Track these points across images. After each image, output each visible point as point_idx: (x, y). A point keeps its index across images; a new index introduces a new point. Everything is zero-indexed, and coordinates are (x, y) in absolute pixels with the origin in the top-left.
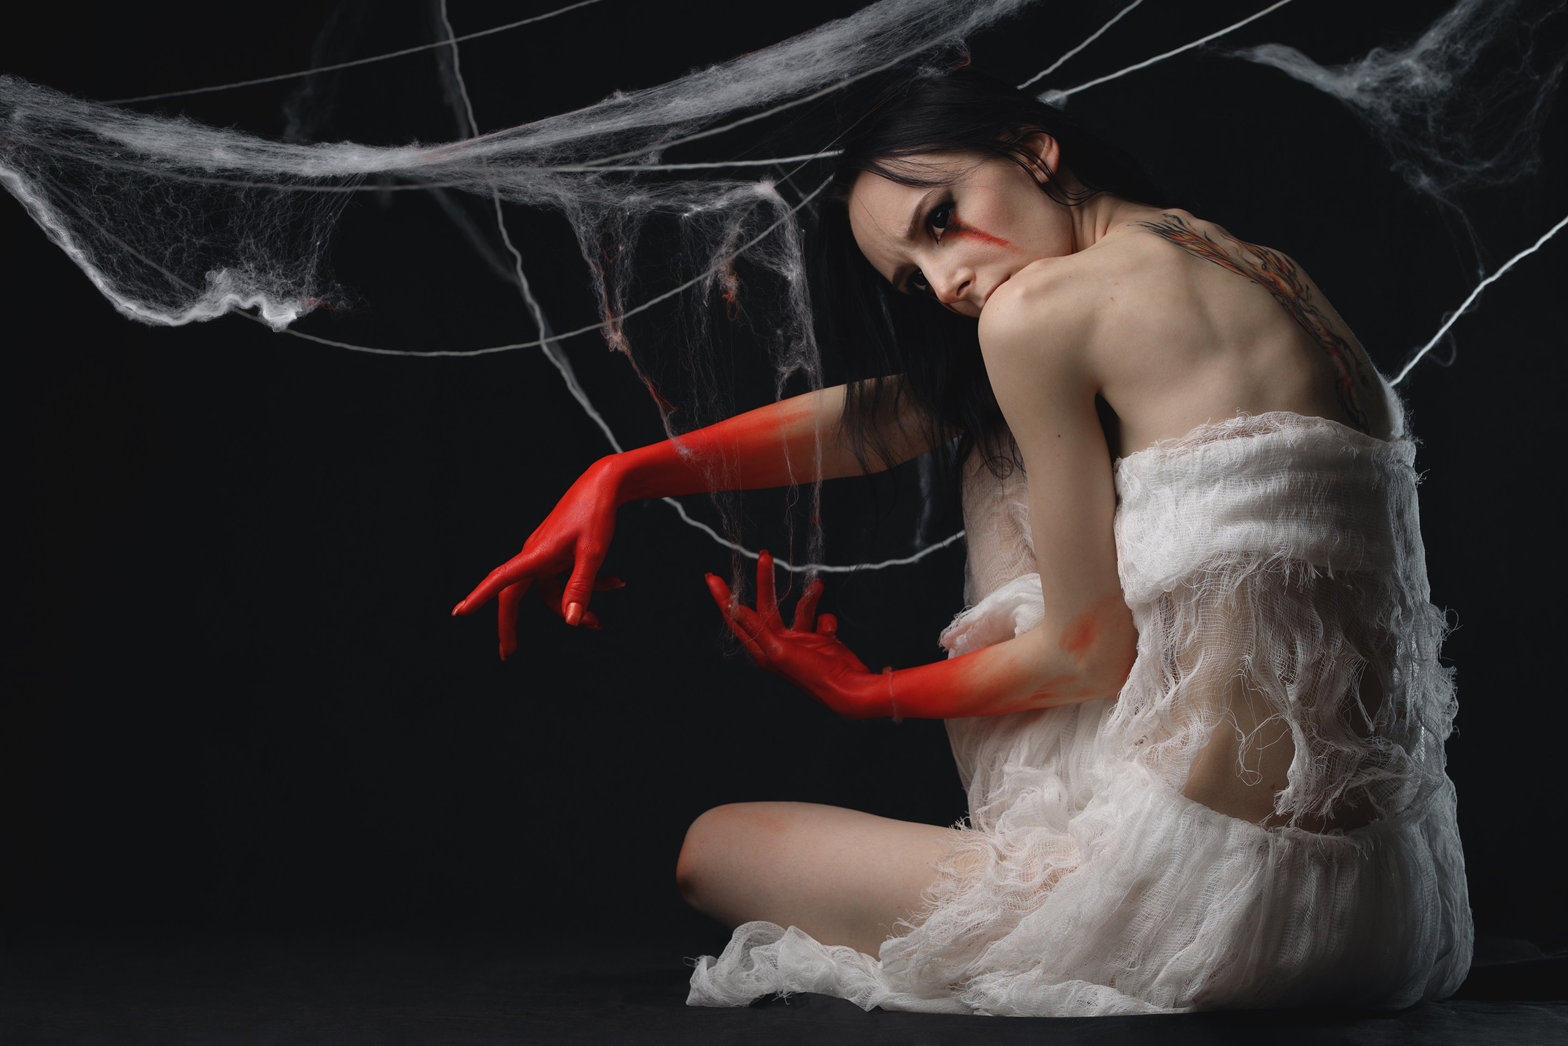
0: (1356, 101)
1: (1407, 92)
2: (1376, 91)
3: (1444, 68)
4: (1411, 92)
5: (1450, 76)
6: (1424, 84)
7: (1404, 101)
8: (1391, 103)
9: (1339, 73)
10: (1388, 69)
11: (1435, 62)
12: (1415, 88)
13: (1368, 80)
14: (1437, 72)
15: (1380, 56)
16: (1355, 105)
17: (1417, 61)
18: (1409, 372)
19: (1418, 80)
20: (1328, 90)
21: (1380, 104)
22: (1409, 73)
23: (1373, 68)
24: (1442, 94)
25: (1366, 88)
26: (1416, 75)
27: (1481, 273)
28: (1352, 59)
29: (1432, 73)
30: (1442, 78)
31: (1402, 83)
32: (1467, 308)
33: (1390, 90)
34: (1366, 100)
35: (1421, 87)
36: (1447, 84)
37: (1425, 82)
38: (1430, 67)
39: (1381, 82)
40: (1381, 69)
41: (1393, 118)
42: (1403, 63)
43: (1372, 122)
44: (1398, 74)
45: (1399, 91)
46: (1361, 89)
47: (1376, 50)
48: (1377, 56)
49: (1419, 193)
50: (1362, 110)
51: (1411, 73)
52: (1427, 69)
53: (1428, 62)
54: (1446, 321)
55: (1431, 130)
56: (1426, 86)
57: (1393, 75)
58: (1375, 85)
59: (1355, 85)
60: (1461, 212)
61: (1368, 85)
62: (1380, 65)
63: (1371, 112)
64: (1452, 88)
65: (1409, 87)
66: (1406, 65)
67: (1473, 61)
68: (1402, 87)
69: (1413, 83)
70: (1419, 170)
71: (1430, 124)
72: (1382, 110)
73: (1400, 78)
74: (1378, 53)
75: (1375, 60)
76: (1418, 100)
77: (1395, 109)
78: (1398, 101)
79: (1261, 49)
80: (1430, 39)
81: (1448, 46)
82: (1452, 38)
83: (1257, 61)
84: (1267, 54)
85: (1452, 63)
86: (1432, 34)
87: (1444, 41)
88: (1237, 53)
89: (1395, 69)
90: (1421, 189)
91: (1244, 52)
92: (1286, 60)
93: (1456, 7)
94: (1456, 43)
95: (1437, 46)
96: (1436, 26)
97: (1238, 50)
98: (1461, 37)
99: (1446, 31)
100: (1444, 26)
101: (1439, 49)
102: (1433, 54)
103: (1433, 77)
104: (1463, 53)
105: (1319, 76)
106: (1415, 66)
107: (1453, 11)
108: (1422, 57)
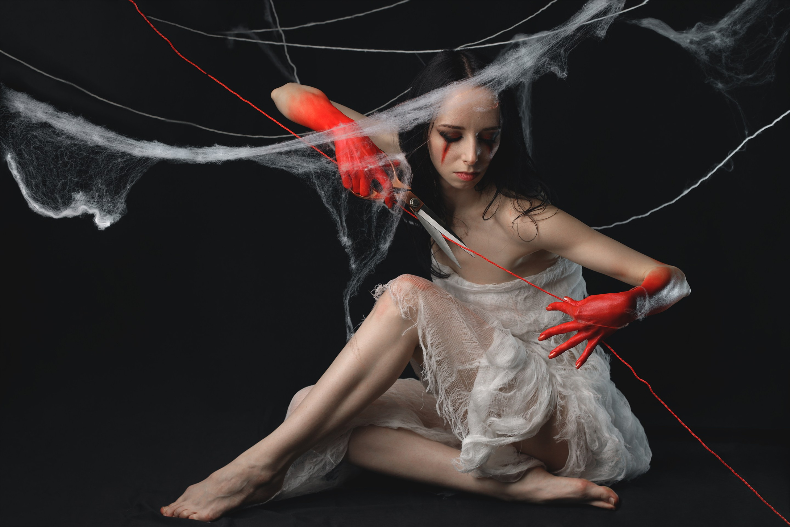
1: (713, 46)
2: (698, 44)
3: (731, 36)
5: (733, 39)
7: (711, 50)
8: (705, 50)
9: (681, 34)
10: (704, 34)
11: (726, 33)
12: (716, 45)
13: (694, 38)
14: (727, 38)
15: (701, 27)
16: (688, 49)
17: (717, 32)
18: (712, 174)
19: (718, 41)
20: (675, 40)
21: (699, 50)
22: (713, 38)
23: (697, 32)
24: (729, 47)
25: (694, 42)
26: (717, 39)
27: (746, 132)
28: (687, 27)
30: (729, 41)
31: (710, 42)
33: (705, 44)
34: (694, 47)
35: (719, 44)
36: (732, 43)
37: (721, 42)
38: (723, 35)
39: (700, 40)
40: (701, 33)
41: (705, 57)
43: (696, 57)
44: (709, 37)
45: (709, 45)
46: (692, 42)
47: (699, 23)
48: (699, 27)
50: (692, 52)
51: (715, 38)
53: (723, 33)
55: (724, 62)
56: (721, 44)
57: (706, 38)
58: (698, 41)
59: (688, 40)
60: (738, 104)
61: (694, 40)
62: (701, 31)
63: (696, 53)
64: (734, 45)
65: (714, 44)
66: (712, 33)
67: (744, 32)
69: (716, 42)
70: (718, 80)
71: (723, 59)
72: (701, 53)
73: (710, 39)
74: (699, 25)
75: (698, 29)
76: (718, 50)
77: (708, 52)
78: (709, 50)
79: (644, 20)
80: (724, 23)
81: (732, 27)
82: (735, 23)
83: (643, 26)
84: (648, 23)
85: (735, 33)
86: (726, 19)
87: (731, 24)
88: (634, 22)
89: (707, 35)
90: (718, 89)
91: (636, 22)
92: (656, 26)
93: (737, 9)
94: (736, 25)
95: (727, 26)
96: (728, 16)
97: (634, 20)
98: (739, 23)
99: (732, 19)
100: (731, 16)
101: (729, 28)
102: (726, 30)
103: (725, 39)
104: (740, 29)
105: (672, 35)
106: (717, 35)
107: (735, 10)
108: (720, 31)
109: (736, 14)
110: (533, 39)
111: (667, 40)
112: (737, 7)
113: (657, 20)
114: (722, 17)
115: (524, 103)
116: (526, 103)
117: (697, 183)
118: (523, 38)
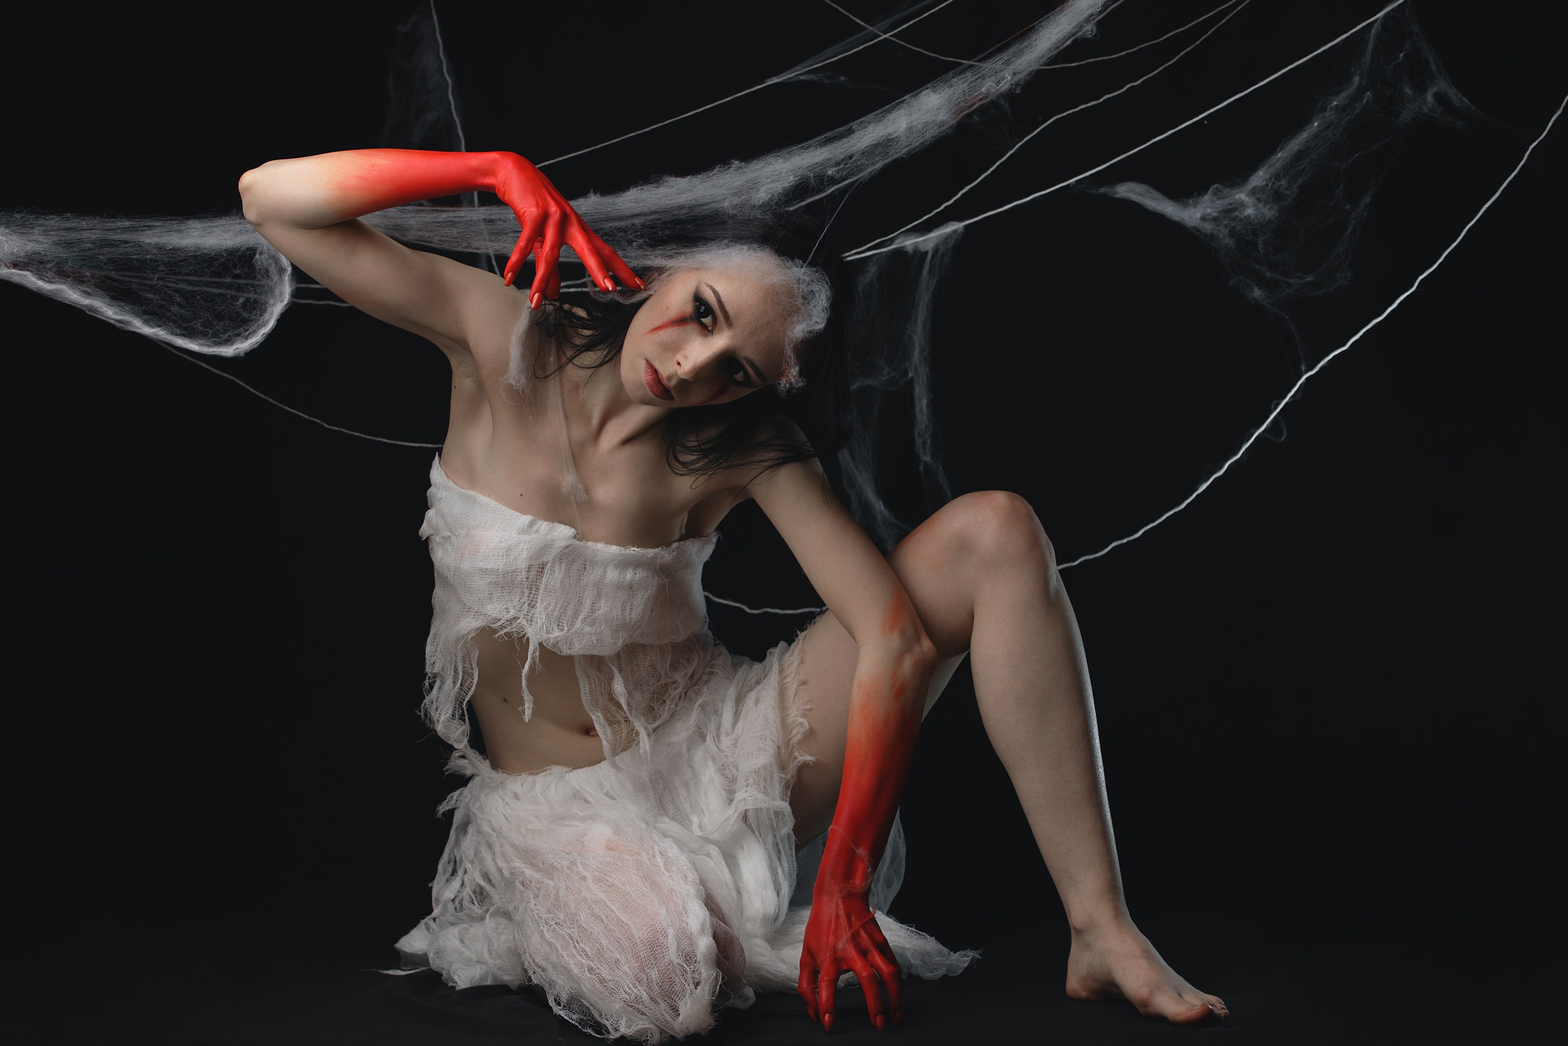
0: (1200, 228)
1: (1241, 220)
2: (1215, 219)
3: (1271, 201)
4: (1245, 220)
5: (1276, 207)
6: (1254, 214)
7: (1239, 228)
8: (1228, 229)
9: (1186, 205)
10: (1226, 201)
11: (1263, 196)
12: (1248, 217)
13: (1209, 211)
14: (1265, 204)
15: (1219, 191)
16: (1199, 231)
17: (1248, 196)
18: (1246, 450)
19: (1250, 211)
20: (1176, 219)
21: (1219, 230)
22: (1242, 205)
23: (1213, 201)
24: (1270, 221)
25: (1208, 217)
26: (1248, 207)
27: (1303, 368)
28: (1196, 194)
29: (1261, 205)
30: (1269, 209)
31: (1236, 214)
32: (1291, 397)
33: (1227, 219)
34: (1208, 227)
35: (1252, 217)
36: (1274, 214)
37: (1255, 212)
38: (1259, 200)
39: (1220, 212)
40: (1220, 202)
41: (1229, 242)
42: (1237, 197)
43: (1213, 244)
44: (1234, 206)
45: (1234, 219)
46: (1204, 219)
47: (1215, 186)
48: (1216, 191)
49: (1253, 302)
50: (1206, 235)
51: (1243, 205)
52: (1257, 202)
53: (1258, 196)
54: (1275, 408)
55: (1262, 252)
56: (1256, 216)
57: (1229, 207)
58: (1215, 214)
59: (1199, 215)
60: (1287, 318)
61: (1209, 215)
62: (1219, 199)
63: (1212, 237)
64: (1278, 217)
65: (1242, 216)
66: (1240, 198)
67: (1295, 194)
68: (1236, 216)
69: (1246, 213)
70: (1252, 284)
71: (1261, 246)
72: (1221, 236)
73: (1235, 209)
74: (1217, 188)
75: (1215, 194)
76: (1250, 227)
77: (1232, 234)
78: (1234, 228)
79: (1121, 186)
80: (1259, 178)
81: (1274, 183)
82: (1277, 177)
83: (1118, 196)
84: (1127, 191)
85: (1277, 197)
86: (1261, 173)
87: (1270, 178)
88: (1102, 190)
89: (1231, 201)
90: (1254, 299)
91: (1107, 190)
92: (1141, 195)
93: (1279, 152)
94: (1280, 181)
95: (1264, 183)
96: (1264, 166)
97: (1102, 187)
98: (1285, 176)
99: (1272, 170)
100: (1270, 166)
101: (1267, 185)
102: (1262, 189)
103: (1262, 208)
104: (1286, 189)
105: (1169, 209)
106: (1247, 199)
107: (1277, 154)
108: (1253, 192)
109: (1278, 161)
110: (931, 238)
111: (1161, 218)
112: (1278, 149)
113: (1143, 185)
114: (1254, 169)
115: (917, 352)
116: (921, 353)
117: (1221, 468)
118: (913, 239)
